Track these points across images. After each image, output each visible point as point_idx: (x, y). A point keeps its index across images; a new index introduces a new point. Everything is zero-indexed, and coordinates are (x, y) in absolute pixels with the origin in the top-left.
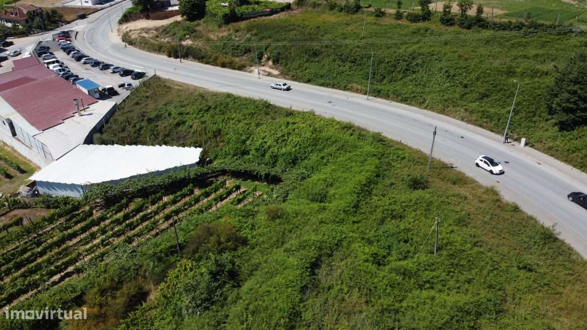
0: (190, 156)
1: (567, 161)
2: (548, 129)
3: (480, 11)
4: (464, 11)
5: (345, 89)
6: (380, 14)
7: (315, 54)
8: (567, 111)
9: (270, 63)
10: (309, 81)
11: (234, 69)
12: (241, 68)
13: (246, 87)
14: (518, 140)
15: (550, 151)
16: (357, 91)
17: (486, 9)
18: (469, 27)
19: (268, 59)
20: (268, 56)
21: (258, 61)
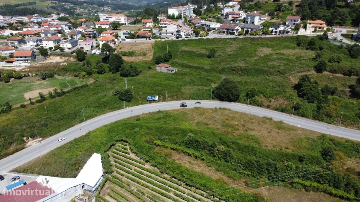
1: (136, 106)
5: (73, 126)
6: (24, 106)
7: (47, 125)
9: (30, 139)
11: (20, 150)
12: (23, 148)
13: (48, 146)
14: (126, 108)
15: (132, 106)
16: (78, 124)
18: (62, 96)
20: (25, 138)
21: (23, 142)
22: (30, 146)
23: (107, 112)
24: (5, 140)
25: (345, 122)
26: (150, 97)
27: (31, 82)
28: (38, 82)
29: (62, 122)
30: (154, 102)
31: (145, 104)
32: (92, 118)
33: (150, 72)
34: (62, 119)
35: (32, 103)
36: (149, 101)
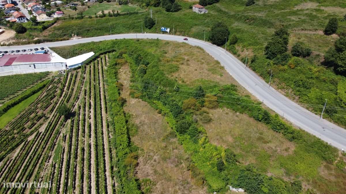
0: (91, 54)
1: (153, 33)
2: (148, 30)
3: (118, 12)
4: (113, 13)
5: (103, 35)
6: (90, 17)
7: (89, 30)
8: (149, 26)
9: (76, 36)
10: (93, 37)
11: (66, 40)
12: (68, 39)
14: (144, 33)
15: (150, 33)
16: (107, 35)
17: (119, 11)
18: (117, 16)
19: (74, 35)
20: (73, 34)
21: (71, 36)
22: (72, 39)
23: (130, 33)
24: (63, 32)
25: (280, 84)
26: (163, 28)
27: (111, 5)
28: (115, 6)
29: (99, 31)
30: (166, 34)
31: (159, 33)
32: (119, 33)
33: (188, 11)
34: (100, 29)
35: (97, 17)
36: (163, 31)
